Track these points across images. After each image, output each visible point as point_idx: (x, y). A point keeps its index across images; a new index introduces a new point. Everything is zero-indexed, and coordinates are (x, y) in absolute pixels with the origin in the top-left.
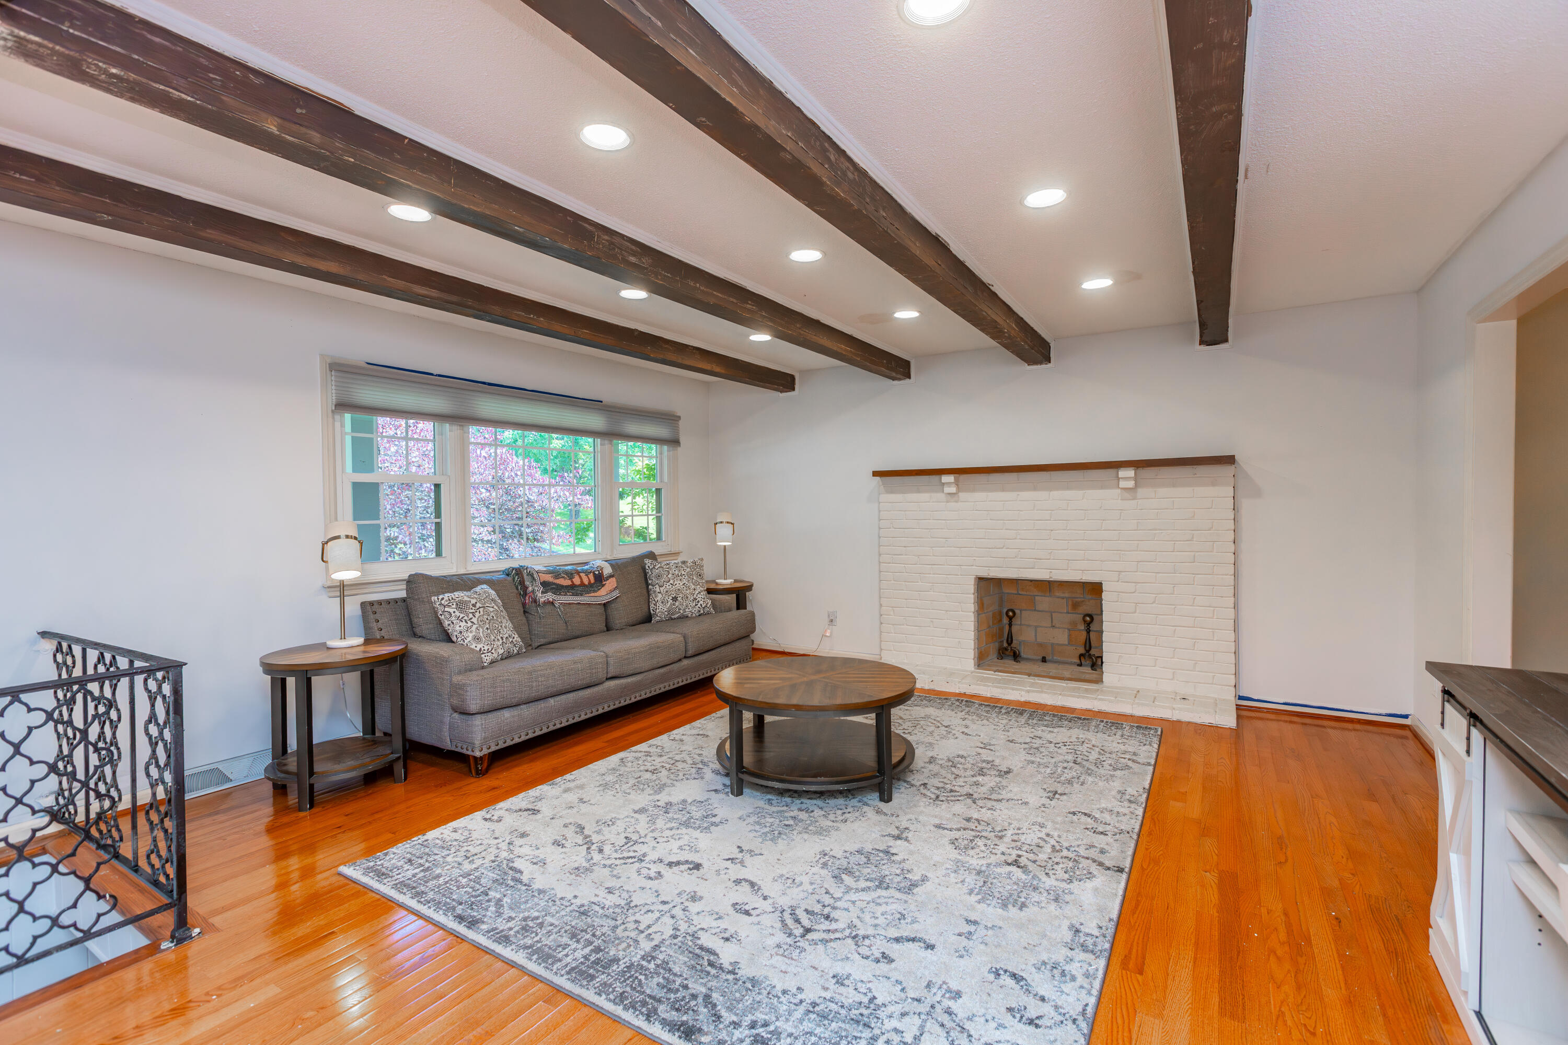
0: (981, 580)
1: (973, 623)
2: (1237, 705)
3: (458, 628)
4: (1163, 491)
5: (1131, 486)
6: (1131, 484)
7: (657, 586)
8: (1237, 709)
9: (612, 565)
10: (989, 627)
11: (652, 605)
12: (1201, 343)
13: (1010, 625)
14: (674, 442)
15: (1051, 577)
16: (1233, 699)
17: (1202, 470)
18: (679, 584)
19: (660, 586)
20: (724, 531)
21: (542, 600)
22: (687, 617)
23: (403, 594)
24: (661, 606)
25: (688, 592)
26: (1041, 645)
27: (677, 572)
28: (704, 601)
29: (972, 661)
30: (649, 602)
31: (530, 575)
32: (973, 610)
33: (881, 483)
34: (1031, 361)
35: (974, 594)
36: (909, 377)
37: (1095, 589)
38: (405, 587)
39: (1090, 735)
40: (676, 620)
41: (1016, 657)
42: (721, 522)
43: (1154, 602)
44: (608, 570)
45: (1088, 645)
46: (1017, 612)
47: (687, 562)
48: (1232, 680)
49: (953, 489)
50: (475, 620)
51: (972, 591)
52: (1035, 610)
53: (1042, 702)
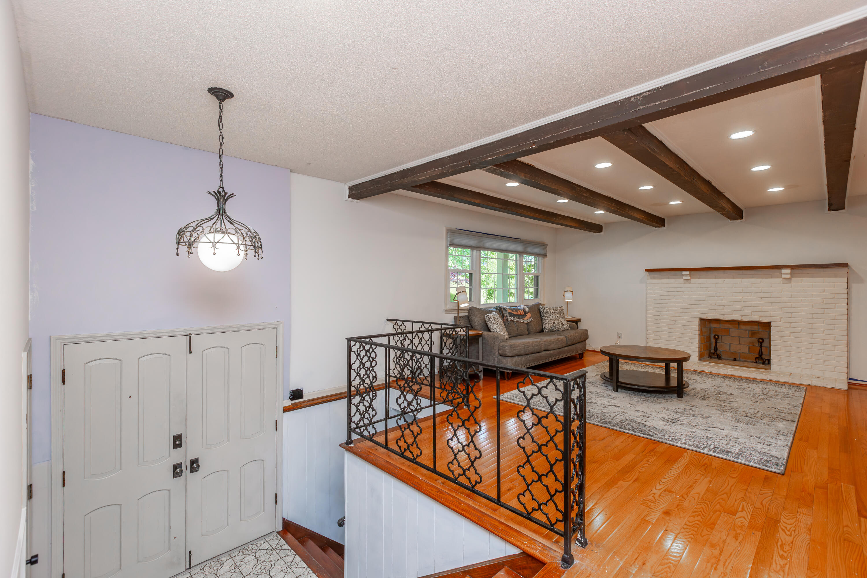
0: (702, 320)
1: (698, 340)
2: (848, 383)
3: (494, 327)
4: (805, 280)
5: (788, 277)
6: (789, 276)
7: (546, 317)
8: (848, 384)
9: (528, 308)
10: (705, 342)
11: (544, 325)
12: (829, 209)
13: (716, 342)
14: (545, 255)
15: (742, 319)
16: (846, 379)
17: (828, 270)
18: (555, 317)
19: (547, 317)
20: (568, 295)
21: (510, 319)
22: (559, 331)
23: (466, 314)
24: (548, 325)
25: (559, 320)
26: (733, 353)
27: (554, 312)
28: (566, 324)
29: (697, 357)
30: (542, 324)
31: (505, 309)
32: (698, 334)
33: (648, 275)
34: (732, 218)
35: (698, 326)
36: (664, 226)
37: (767, 325)
38: (467, 311)
39: (768, 387)
40: (554, 331)
41: (719, 357)
42: (568, 291)
43: (801, 332)
44: (527, 310)
45: (761, 353)
46: (720, 336)
47: (557, 307)
48: (846, 370)
49: (688, 278)
50: (498, 324)
51: (698, 325)
52: (730, 336)
53: (739, 375)
